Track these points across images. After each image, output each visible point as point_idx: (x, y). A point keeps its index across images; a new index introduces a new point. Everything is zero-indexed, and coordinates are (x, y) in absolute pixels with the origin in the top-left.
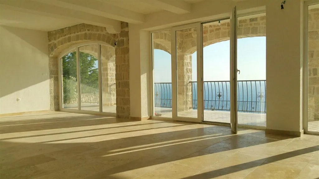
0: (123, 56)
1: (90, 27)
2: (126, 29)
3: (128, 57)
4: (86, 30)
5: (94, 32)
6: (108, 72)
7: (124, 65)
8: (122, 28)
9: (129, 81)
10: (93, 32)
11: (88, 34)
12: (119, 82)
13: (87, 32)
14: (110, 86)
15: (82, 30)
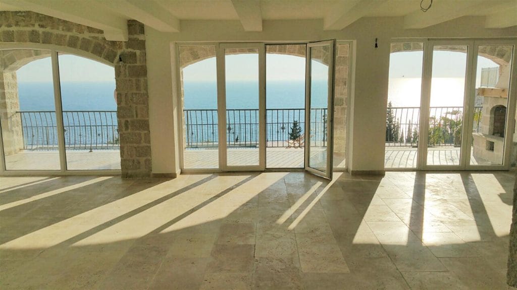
0: (134, 79)
1: (45, 20)
2: (141, 37)
3: (146, 82)
4: (33, 25)
5: (59, 31)
6: (6, 91)
7: (136, 94)
8: (130, 33)
9: (148, 120)
10: (55, 32)
11: (40, 32)
12: (127, 121)
13: (37, 28)
14: (11, 117)
15: (22, 23)
